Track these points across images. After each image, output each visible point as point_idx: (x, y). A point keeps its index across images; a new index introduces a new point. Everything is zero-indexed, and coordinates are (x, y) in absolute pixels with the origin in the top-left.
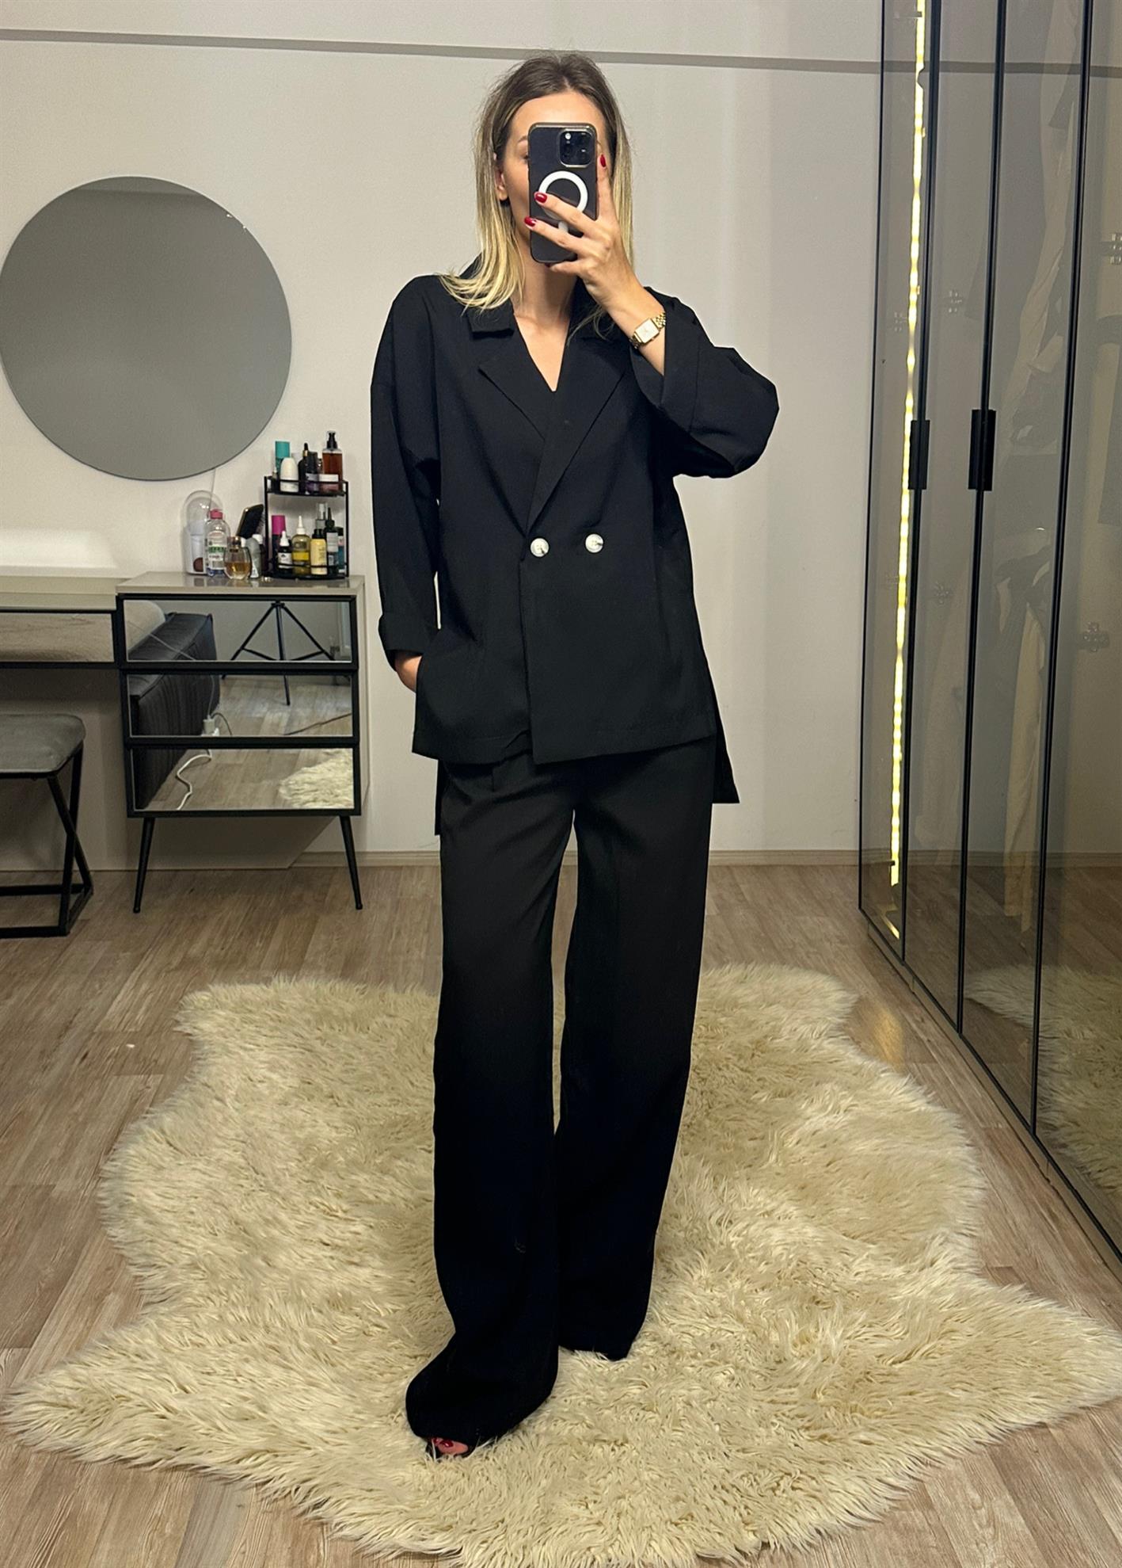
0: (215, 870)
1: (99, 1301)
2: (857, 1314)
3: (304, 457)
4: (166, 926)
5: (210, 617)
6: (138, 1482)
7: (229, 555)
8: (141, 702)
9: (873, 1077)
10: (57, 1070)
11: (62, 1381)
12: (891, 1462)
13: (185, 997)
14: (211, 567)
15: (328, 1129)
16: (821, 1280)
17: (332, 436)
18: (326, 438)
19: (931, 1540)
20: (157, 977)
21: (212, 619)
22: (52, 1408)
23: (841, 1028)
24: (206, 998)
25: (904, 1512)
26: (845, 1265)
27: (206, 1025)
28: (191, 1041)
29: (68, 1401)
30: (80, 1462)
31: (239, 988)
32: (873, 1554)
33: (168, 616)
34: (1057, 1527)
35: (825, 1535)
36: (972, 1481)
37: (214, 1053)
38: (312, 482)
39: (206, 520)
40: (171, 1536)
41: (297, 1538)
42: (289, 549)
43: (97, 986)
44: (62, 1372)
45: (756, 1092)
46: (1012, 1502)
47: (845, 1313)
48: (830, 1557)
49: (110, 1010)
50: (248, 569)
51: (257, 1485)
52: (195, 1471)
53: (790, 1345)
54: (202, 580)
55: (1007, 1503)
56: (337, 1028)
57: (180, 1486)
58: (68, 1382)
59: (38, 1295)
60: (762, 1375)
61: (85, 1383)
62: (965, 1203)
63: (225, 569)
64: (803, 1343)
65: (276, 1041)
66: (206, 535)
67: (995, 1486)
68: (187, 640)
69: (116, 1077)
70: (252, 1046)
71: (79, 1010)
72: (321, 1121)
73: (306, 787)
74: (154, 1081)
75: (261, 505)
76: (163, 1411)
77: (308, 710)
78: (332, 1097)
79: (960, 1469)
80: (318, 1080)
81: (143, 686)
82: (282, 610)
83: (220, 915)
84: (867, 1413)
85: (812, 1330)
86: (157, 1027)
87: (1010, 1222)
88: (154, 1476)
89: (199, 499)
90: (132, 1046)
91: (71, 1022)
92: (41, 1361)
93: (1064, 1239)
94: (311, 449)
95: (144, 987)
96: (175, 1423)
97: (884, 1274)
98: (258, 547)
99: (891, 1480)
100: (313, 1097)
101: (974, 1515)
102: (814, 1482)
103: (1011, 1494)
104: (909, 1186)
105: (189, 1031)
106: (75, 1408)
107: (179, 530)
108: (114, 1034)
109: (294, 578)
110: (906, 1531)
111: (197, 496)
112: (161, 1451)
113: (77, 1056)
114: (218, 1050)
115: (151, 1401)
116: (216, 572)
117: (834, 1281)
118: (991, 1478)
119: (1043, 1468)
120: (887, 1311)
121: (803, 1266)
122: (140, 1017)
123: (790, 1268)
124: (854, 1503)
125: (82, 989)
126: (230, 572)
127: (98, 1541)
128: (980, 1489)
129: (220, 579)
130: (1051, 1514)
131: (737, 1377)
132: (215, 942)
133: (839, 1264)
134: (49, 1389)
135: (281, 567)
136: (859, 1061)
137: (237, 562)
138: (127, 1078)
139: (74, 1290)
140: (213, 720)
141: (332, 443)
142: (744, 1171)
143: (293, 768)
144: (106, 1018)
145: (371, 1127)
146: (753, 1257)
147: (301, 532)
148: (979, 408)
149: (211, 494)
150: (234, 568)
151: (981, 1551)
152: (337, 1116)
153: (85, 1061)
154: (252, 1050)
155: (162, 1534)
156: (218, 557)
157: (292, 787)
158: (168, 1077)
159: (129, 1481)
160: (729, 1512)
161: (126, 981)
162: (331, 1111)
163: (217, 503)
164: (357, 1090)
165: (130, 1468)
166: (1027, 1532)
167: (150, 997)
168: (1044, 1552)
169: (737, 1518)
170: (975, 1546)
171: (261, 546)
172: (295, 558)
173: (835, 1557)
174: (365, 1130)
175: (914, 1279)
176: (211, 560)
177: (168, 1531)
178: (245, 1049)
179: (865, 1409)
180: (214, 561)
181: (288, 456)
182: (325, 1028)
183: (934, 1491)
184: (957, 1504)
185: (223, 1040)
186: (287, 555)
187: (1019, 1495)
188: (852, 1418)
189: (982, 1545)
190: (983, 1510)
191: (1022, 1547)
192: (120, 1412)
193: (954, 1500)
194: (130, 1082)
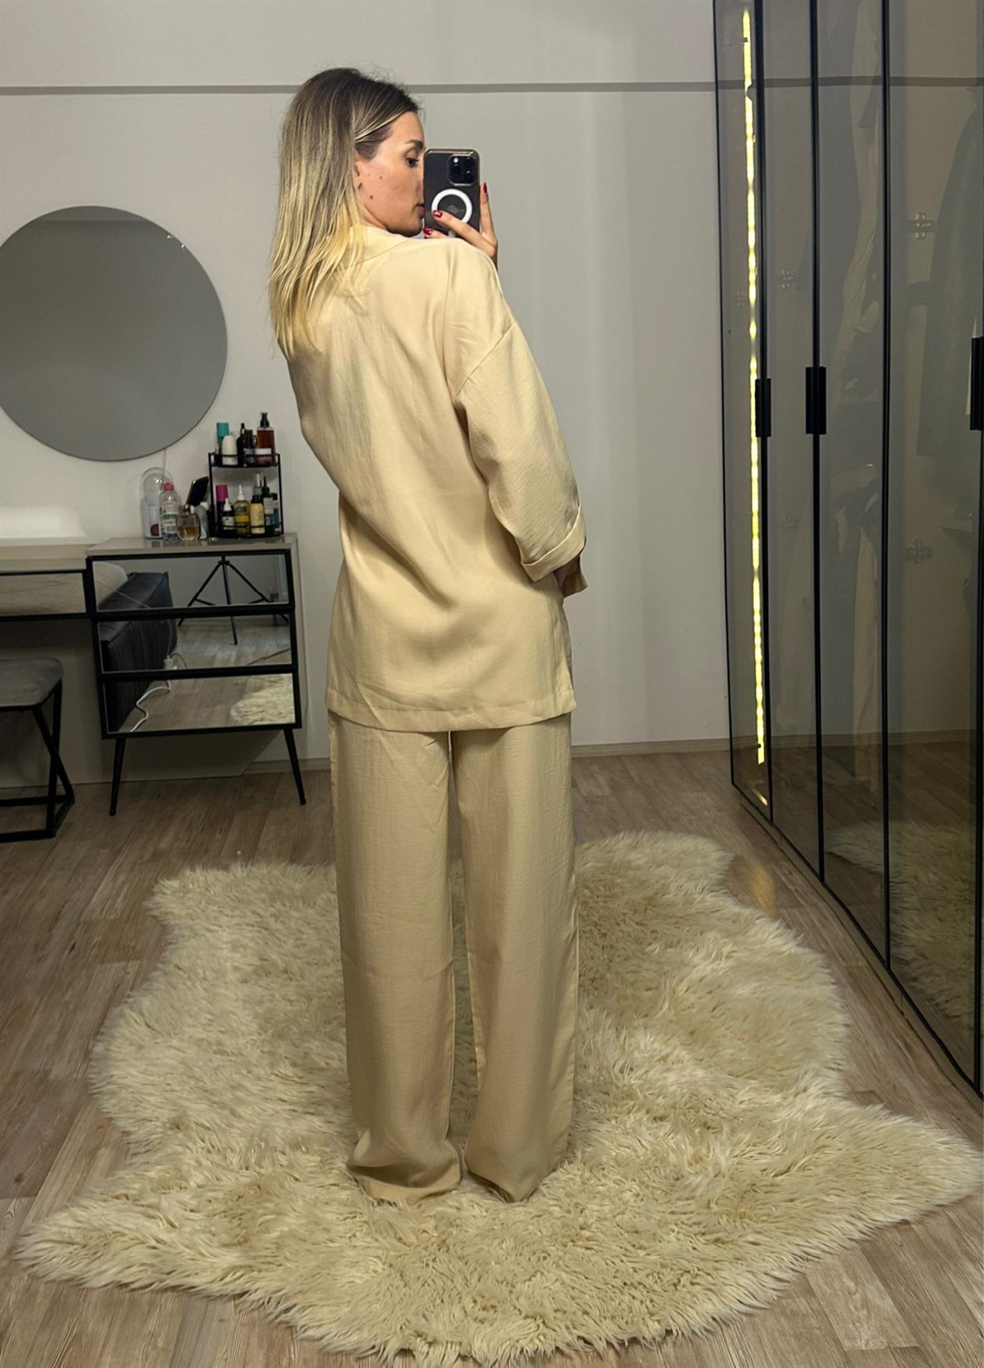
0: (178, 779)
1: (93, 1154)
2: (742, 1135)
3: (242, 435)
4: (138, 825)
5: (166, 575)
6: (133, 1304)
7: (181, 520)
8: (110, 646)
10: (50, 961)
11: (65, 1222)
12: (777, 1259)
13: (156, 886)
14: (165, 531)
15: (283, 1002)
16: (711, 1109)
17: (264, 416)
18: (259, 418)
19: (814, 1322)
20: (132, 869)
21: (167, 577)
22: (57, 1245)
25: (790, 1301)
26: (732, 1096)
28: (163, 925)
29: (71, 1238)
30: (84, 1289)
32: (764, 1334)
33: (130, 575)
35: (722, 1322)
36: (847, 1272)
37: (183, 936)
38: (249, 456)
39: (159, 492)
40: (162, 1348)
41: (271, 1346)
42: (232, 513)
43: (81, 880)
44: (64, 1215)
46: (882, 1288)
47: (732, 1135)
48: (728, 1341)
49: (93, 901)
50: (197, 531)
52: (184, 1291)
53: (686, 1164)
54: (159, 543)
55: (877, 1288)
56: (288, 905)
57: (170, 1306)
58: (70, 1223)
59: (40, 1152)
60: (663, 1191)
61: (86, 1223)
62: (832, 1039)
63: (178, 533)
64: (697, 1162)
65: (238, 921)
66: (161, 504)
67: (867, 1275)
68: (147, 594)
69: (99, 966)
70: (216, 928)
71: (67, 901)
72: (277, 996)
73: (254, 709)
74: (133, 967)
75: (207, 478)
76: (153, 1243)
77: (253, 648)
78: (287, 972)
79: (836, 1262)
80: (274, 957)
81: (111, 633)
82: (228, 567)
83: (185, 813)
84: (754, 1219)
85: (704, 1151)
86: (134, 913)
87: (872, 1055)
88: (147, 1297)
89: (154, 475)
91: (60, 912)
92: (45, 1208)
93: (917, 1067)
94: (247, 427)
95: (122, 878)
96: (164, 1252)
97: (764, 1102)
98: (205, 513)
99: (776, 1273)
100: (270, 973)
101: (850, 1300)
102: (710, 1278)
103: (880, 1280)
104: (783, 1026)
106: (78, 1244)
107: (138, 502)
108: (97, 922)
109: (237, 538)
110: (793, 1315)
111: (151, 472)
112: (153, 1276)
113: (66, 948)
115: (143, 1235)
116: (170, 536)
117: (722, 1109)
118: (863, 1268)
119: (908, 1258)
120: (767, 1132)
121: (695, 1098)
122: (119, 905)
123: (684, 1100)
124: (745, 1294)
125: (68, 883)
126: (182, 534)
127: (101, 1356)
128: (855, 1278)
129: (174, 542)
130: (916, 1295)
131: (641, 1193)
132: (181, 836)
133: (726, 1095)
134: (55, 1229)
135: (225, 528)
137: (188, 526)
138: (109, 966)
139: (70, 1147)
140: (172, 660)
141: (264, 421)
142: (642, 1021)
143: (241, 694)
144: (90, 908)
145: (320, 998)
146: (652, 1094)
147: (241, 498)
148: (811, 365)
149: (163, 469)
150: (185, 531)
151: (857, 1329)
152: (291, 990)
153: (73, 953)
155: (155, 1347)
156: (171, 523)
157: (242, 709)
158: (146, 963)
159: (126, 1303)
160: (637, 1305)
161: (104, 876)
162: (286, 985)
163: (170, 478)
164: (308, 964)
165: (127, 1292)
166: (896, 1311)
167: (127, 886)
169: (644, 1311)
170: (851, 1326)
171: (208, 512)
172: (237, 520)
173: (732, 1341)
174: (315, 1001)
175: (790, 1104)
176: (166, 525)
177: (160, 1344)
179: (752, 1215)
180: (168, 526)
181: (228, 434)
182: (278, 905)
183: (816, 1281)
184: (835, 1291)
185: (191, 923)
186: (231, 519)
187: (888, 1282)
188: (742, 1223)
189: (858, 1324)
190: (858, 1295)
191: (892, 1325)
192: (116, 1246)
193: (832, 1287)
194: (113, 969)
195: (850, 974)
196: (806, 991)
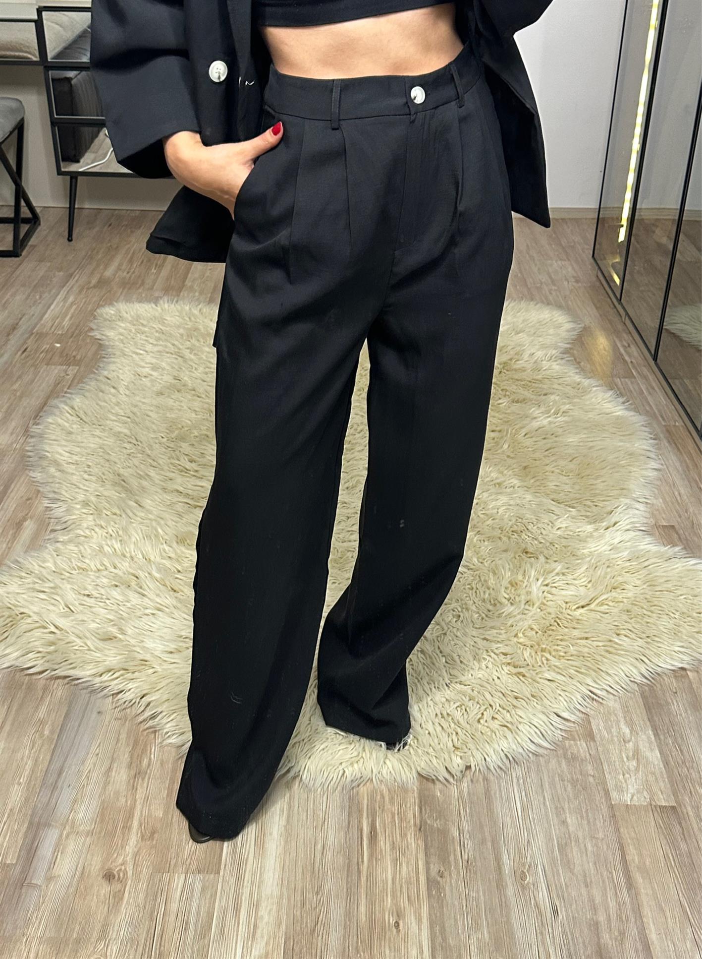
0: (127, 210)
4: (89, 253)
6: (30, 687)
9: (585, 391)
12: (567, 699)
13: (98, 311)
15: (189, 411)
19: (590, 769)
20: (80, 292)
23: (566, 352)
24: (113, 312)
25: (572, 742)
27: (111, 334)
28: (100, 344)
31: (137, 306)
32: (546, 778)
34: (684, 762)
35: (513, 760)
36: (625, 717)
37: (115, 354)
40: (48, 736)
41: (136, 743)
43: (38, 297)
45: (500, 399)
46: (653, 738)
48: (515, 780)
49: (46, 316)
51: (113, 695)
52: (70, 680)
53: (503, 588)
55: (649, 738)
56: (201, 340)
57: (60, 693)
60: (480, 615)
64: (513, 586)
65: (160, 348)
67: (642, 723)
69: (46, 366)
70: (141, 352)
71: (24, 315)
72: (185, 407)
74: (72, 370)
78: (194, 390)
79: (617, 706)
80: (186, 379)
83: (129, 246)
84: (553, 653)
85: (520, 577)
86: (77, 332)
87: (676, 493)
88: (41, 682)
90: (58, 345)
91: (17, 324)
95: (71, 299)
99: (565, 715)
101: (623, 748)
102: (508, 715)
103: (652, 731)
105: (98, 337)
108: (47, 334)
110: (572, 759)
112: (47, 664)
113: (19, 350)
114: (118, 353)
115: (44, 620)
118: (639, 715)
119: (679, 707)
122: (66, 322)
124: (536, 733)
125: (27, 299)
128: (631, 724)
130: (681, 750)
132: (124, 267)
136: (577, 378)
138: (53, 367)
144: (42, 322)
151: (626, 781)
153: (25, 353)
154: (141, 354)
155: (42, 735)
158: (82, 369)
159: (24, 686)
160: (444, 738)
161: (57, 296)
162: (193, 400)
165: (27, 675)
166: (662, 766)
167: (74, 307)
168: (672, 786)
169: (450, 744)
170: (621, 777)
173: (518, 781)
177: (47, 732)
178: (137, 354)
179: (552, 650)
182: (194, 341)
183: (598, 725)
184: (612, 736)
185: (122, 345)
187: (659, 732)
188: (542, 656)
189: (627, 776)
190: (631, 743)
191: (656, 779)
192: (24, 625)
193: (609, 732)
194: (56, 371)
195: (668, 431)
196: (628, 445)
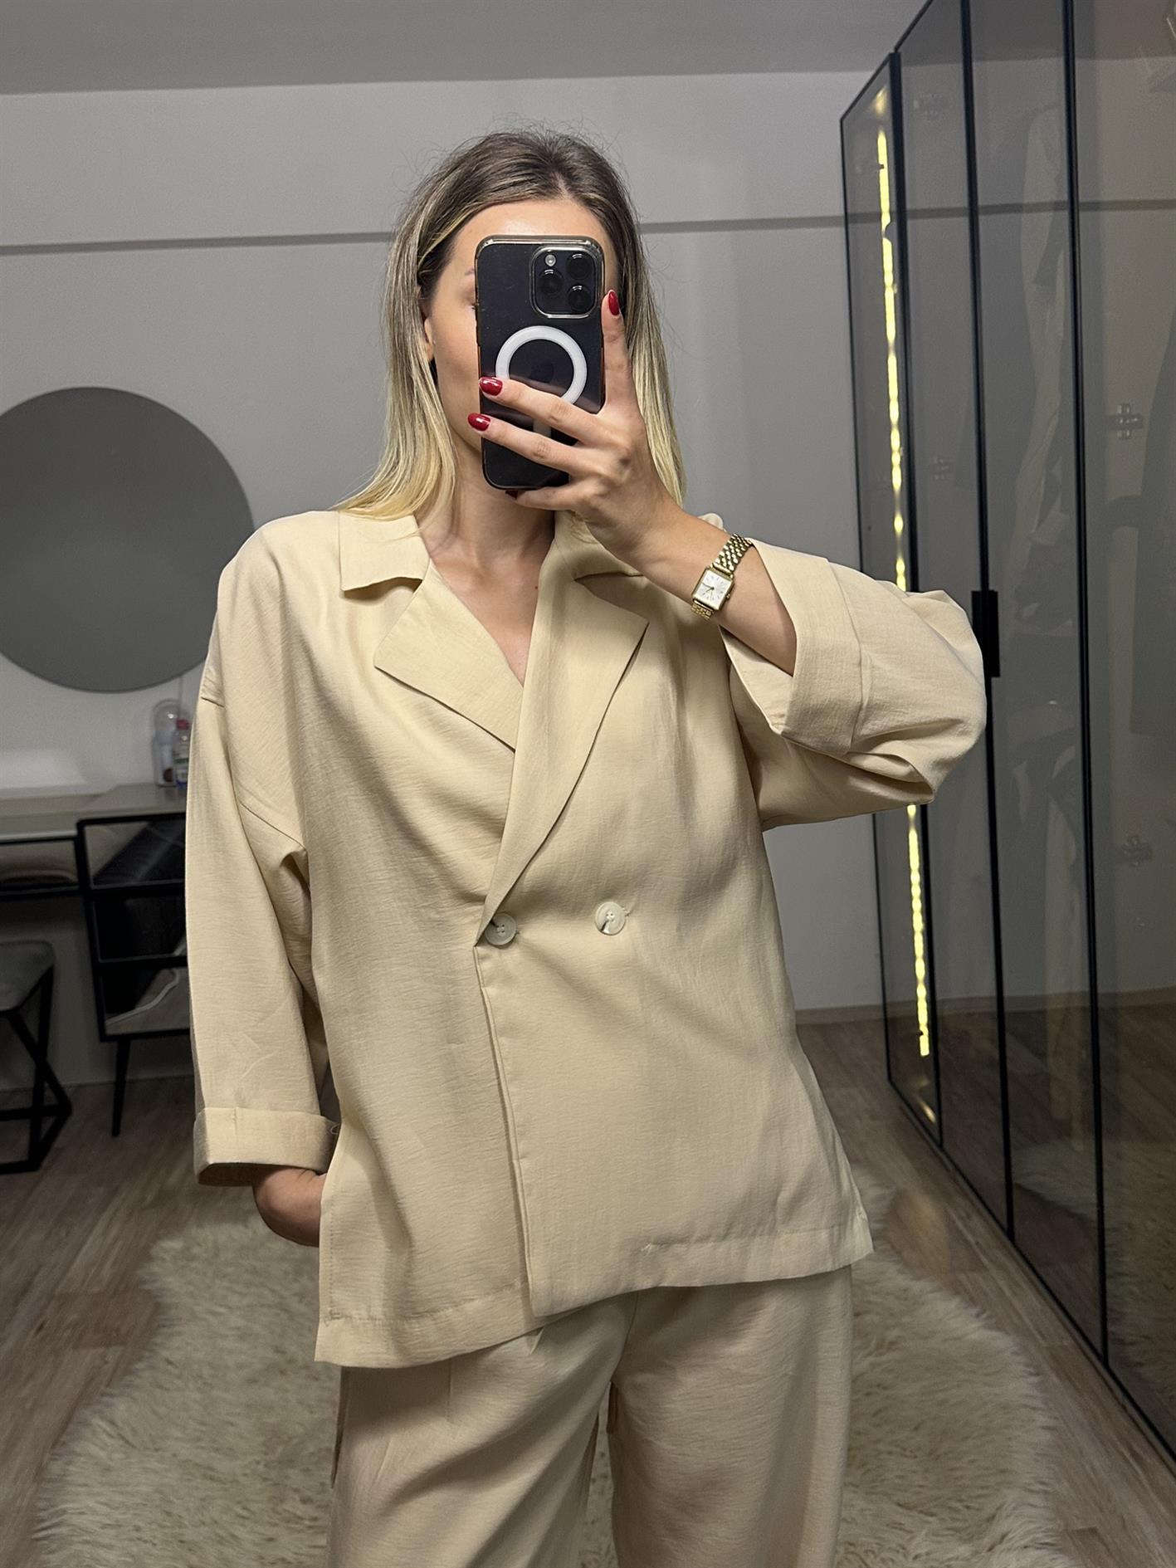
4: (145, 1149)
9: (918, 1302)
13: (154, 1247)
20: (129, 1218)
24: (176, 1246)
27: (175, 1285)
28: (157, 1303)
37: (180, 1319)
43: (64, 1234)
49: (75, 1264)
69: (71, 1352)
71: (41, 1266)
74: (113, 1354)
86: (122, 1286)
87: (1088, 1468)
91: (30, 1283)
93: (1151, 1484)
95: (115, 1231)
105: (156, 1291)
108: (76, 1295)
113: (33, 1327)
122: (107, 1272)
125: (47, 1239)
138: (83, 1352)
144: (69, 1275)
148: (978, 588)
149: (179, 701)
153: (40, 1333)
158: (129, 1350)
161: (93, 1228)
167: (119, 1244)
185: (191, 1301)
194: (87, 1358)
